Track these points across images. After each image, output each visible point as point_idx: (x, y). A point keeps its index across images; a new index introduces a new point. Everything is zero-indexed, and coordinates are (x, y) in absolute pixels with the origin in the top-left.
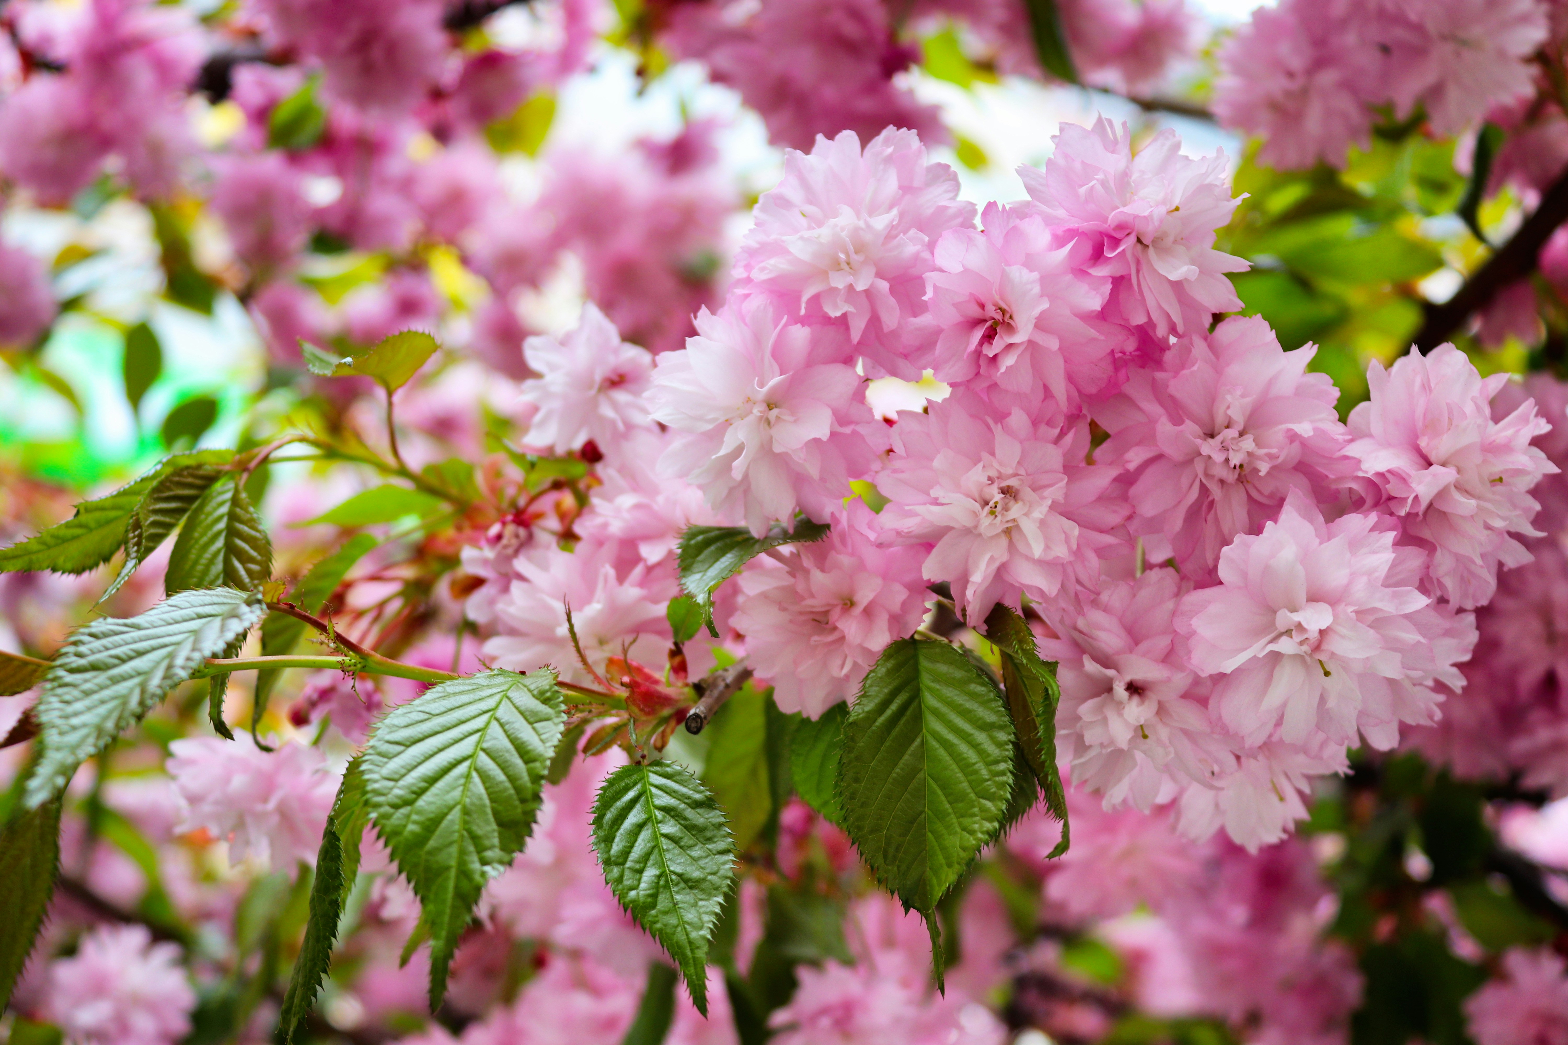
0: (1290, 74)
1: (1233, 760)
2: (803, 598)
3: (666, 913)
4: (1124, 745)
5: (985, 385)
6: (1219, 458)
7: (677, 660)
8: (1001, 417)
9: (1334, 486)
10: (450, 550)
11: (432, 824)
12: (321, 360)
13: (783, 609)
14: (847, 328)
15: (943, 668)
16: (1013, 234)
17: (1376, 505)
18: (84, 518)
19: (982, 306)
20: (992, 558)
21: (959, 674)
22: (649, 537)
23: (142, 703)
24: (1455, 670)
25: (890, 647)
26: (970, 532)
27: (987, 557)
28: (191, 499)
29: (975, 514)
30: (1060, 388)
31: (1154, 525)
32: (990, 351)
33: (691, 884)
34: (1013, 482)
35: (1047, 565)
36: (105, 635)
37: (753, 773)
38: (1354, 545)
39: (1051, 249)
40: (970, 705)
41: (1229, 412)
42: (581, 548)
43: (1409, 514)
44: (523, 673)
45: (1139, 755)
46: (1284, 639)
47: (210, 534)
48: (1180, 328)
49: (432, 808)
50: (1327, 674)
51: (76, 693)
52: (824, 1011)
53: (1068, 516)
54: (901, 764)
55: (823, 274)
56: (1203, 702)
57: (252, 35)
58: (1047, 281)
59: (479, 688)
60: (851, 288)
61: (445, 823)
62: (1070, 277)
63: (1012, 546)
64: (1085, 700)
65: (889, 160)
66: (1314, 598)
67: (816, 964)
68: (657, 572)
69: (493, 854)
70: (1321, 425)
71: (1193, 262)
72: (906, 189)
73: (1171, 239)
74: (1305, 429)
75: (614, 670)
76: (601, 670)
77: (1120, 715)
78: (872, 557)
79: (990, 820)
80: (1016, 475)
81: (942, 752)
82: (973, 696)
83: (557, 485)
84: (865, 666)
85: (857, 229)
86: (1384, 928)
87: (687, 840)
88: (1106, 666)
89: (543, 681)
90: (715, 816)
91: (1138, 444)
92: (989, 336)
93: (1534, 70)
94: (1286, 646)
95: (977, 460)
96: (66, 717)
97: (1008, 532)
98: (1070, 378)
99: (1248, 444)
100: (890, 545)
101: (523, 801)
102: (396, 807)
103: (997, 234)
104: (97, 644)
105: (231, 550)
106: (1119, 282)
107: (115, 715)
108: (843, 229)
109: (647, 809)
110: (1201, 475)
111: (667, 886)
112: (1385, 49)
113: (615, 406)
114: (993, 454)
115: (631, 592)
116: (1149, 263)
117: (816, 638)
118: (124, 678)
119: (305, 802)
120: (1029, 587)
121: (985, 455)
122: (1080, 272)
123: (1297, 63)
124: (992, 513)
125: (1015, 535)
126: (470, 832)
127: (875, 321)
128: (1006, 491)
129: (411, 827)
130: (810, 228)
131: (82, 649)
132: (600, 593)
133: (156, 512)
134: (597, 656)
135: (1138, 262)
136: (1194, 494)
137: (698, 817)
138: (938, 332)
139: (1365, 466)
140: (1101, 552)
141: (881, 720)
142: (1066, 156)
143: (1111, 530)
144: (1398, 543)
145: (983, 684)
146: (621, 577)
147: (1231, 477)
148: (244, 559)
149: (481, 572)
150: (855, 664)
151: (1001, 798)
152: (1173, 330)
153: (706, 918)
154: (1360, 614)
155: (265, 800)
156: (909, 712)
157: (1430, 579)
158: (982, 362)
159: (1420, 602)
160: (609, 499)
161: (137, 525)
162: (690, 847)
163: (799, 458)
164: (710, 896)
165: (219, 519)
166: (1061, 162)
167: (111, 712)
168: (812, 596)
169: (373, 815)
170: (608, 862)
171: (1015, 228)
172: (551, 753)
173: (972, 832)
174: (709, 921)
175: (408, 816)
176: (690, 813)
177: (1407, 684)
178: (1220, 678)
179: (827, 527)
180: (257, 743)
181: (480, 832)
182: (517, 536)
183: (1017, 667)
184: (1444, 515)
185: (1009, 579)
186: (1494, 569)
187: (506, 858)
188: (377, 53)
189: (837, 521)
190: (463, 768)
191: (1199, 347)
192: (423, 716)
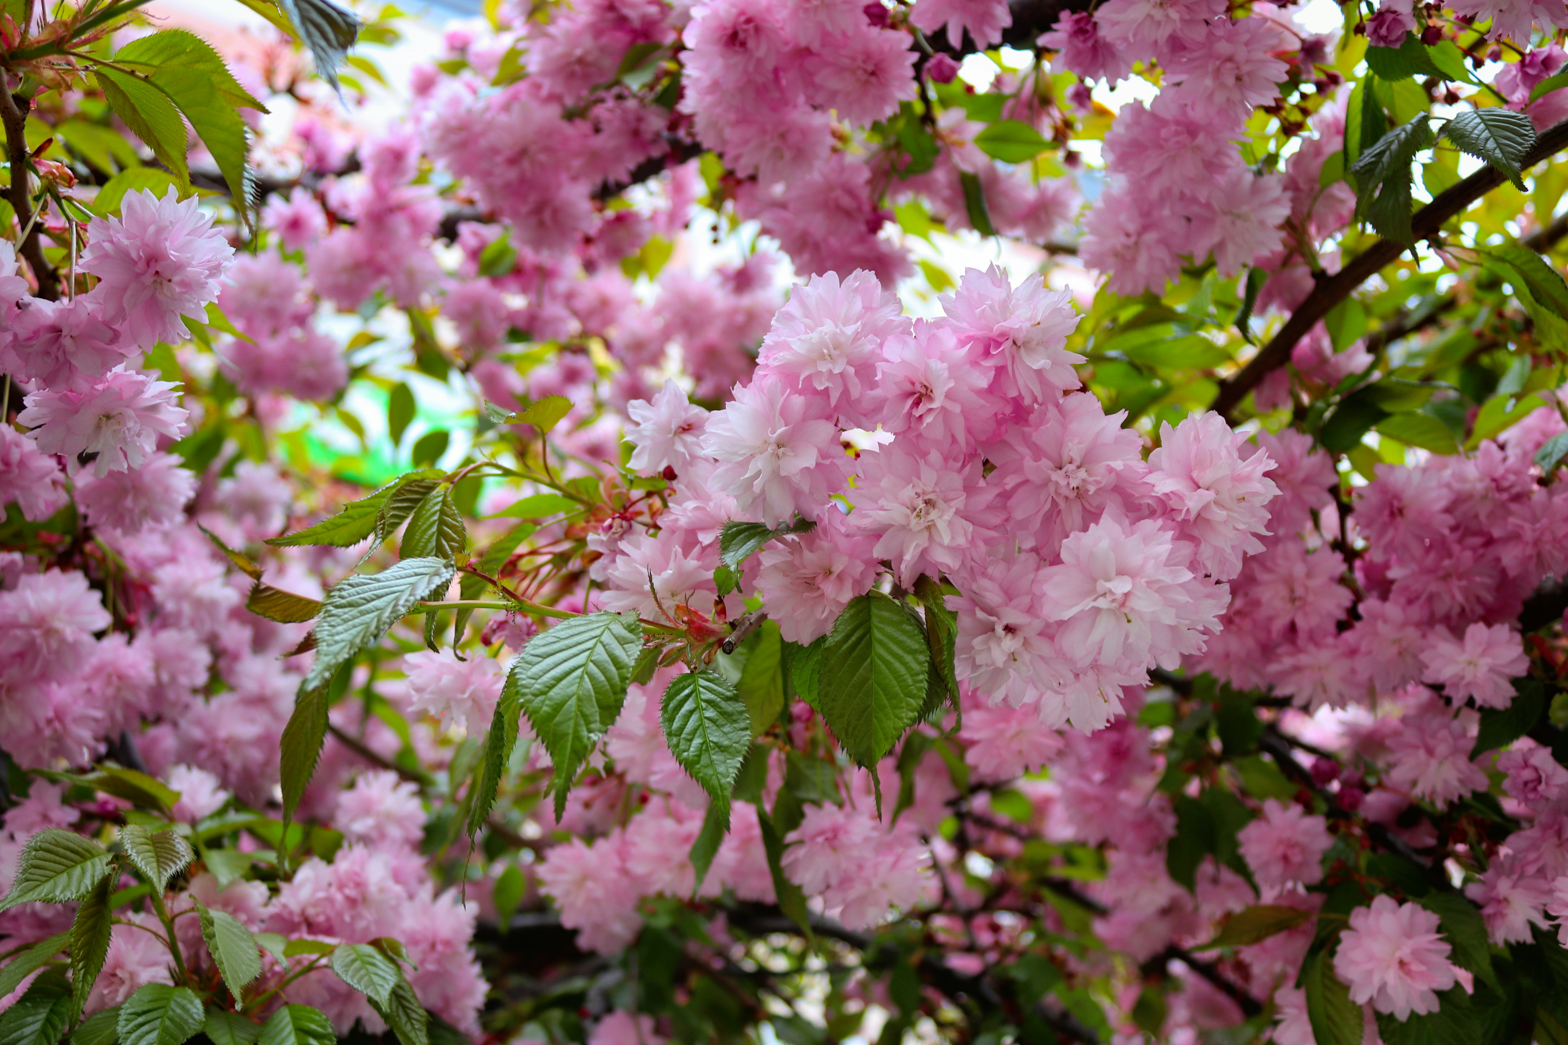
0: (1128, 235)
1: (1071, 676)
2: (798, 569)
3: (706, 767)
4: (1001, 665)
5: (914, 434)
6: (1063, 482)
7: (720, 606)
8: (924, 455)
9: (1137, 502)
10: (582, 535)
11: (558, 707)
12: (498, 414)
13: (785, 575)
14: (829, 397)
15: (886, 614)
16: (933, 338)
17: (1164, 514)
18: (350, 512)
19: (913, 384)
20: (917, 545)
21: (896, 618)
22: (704, 529)
23: (377, 627)
24: (1216, 620)
25: (853, 600)
26: (904, 528)
27: (914, 544)
28: (416, 501)
29: (907, 516)
30: (961, 436)
31: (1023, 525)
32: (917, 413)
33: (722, 749)
34: (932, 496)
35: (953, 550)
36: (358, 585)
37: (773, 679)
38: (1146, 540)
39: (957, 348)
40: (903, 638)
41: (1071, 453)
42: (661, 534)
43: (1184, 521)
44: (619, 614)
45: (1012, 673)
46: (1101, 599)
47: (428, 523)
48: (1040, 400)
49: (559, 697)
50: (1129, 621)
51: (338, 620)
52: (821, 833)
53: (966, 519)
54: (858, 675)
55: (813, 362)
56: (1051, 638)
57: (471, 202)
58: (954, 369)
59: (591, 622)
60: (830, 371)
61: (566, 706)
62: (967, 366)
63: (931, 538)
64: (976, 636)
65: (856, 290)
66: (1121, 572)
67: (817, 804)
68: (709, 550)
69: (596, 726)
70: (1129, 463)
71: (1049, 357)
72: (867, 308)
73: (1035, 343)
74: (1118, 465)
75: (680, 612)
76: (671, 613)
77: (999, 646)
78: (843, 543)
79: (912, 711)
80: (934, 492)
81: (883, 667)
82: (904, 632)
83: (649, 494)
84: (837, 611)
85: (835, 334)
86: (1193, 787)
87: (721, 721)
88: (991, 614)
89: (631, 618)
90: (739, 706)
91: (1013, 473)
92: (917, 403)
93: (1283, 234)
94: (1102, 603)
95: (909, 481)
96: (332, 635)
97: (929, 528)
98: (969, 431)
99: (1082, 474)
100: (854, 536)
101: (615, 693)
102: (536, 696)
103: (923, 338)
104: (353, 590)
105: (441, 533)
106: (1000, 371)
107: (362, 634)
108: (826, 334)
109: (696, 701)
110: (1052, 494)
111: (707, 750)
112: (1189, 220)
113: (685, 444)
114: (919, 478)
115: (692, 563)
116: (1020, 358)
117: (806, 594)
118: (368, 612)
119: (488, 693)
120: (941, 564)
121: (915, 479)
122: (975, 363)
123: (1131, 227)
124: (918, 516)
125: (933, 530)
126: (581, 712)
127: (846, 392)
128: (927, 502)
129: (545, 708)
130: (806, 333)
131: (344, 593)
132: (672, 564)
133: (394, 509)
134: (669, 604)
135: (1013, 357)
136: (1048, 506)
137: (728, 707)
138: (885, 400)
139: (1156, 489)
140: (987, 542)
141: (845, 646)
142: (968, 289)
143: (995, 528)
144: (1175, 539)
145: (911, 625)
146: (686, 554)
147: (1072, 495)
148: (449, 539)
149: (600, 550)
150: (831, 611)
151: (919, 697)
152: (1035, 400)
153: (731, 770)
154: (1149, 583)
155: (463, 692)
156: (863, 642)
157: (1198, 562)
158: (912, 419)
159: (1188, 576)
160: (680, 504)
161: (382, 517)
162: (723, 726)
163: (796, 479)
164: (734, 757)
165: (435, 513)
166: (965, 293)
167: (359, 633)
168: (805, 567)
169: (521, 700)
170: (670, 734)
171: (934, 335)
172: (633, 663)
173: (900, 719)
174: (733, 772)
175: (543, 701)
176: (723, 704)
177: (1184, 629)
178: (1061, 623)
179: (815, 523)
180: (456, 655)
181: (588, 712)
182: (622, 527)
183: (933, 614)
184: (1208, 521)
185: (928, 558)
186: (1241, 556)
187: (604, 729)
188: (547, 215)
189: (821, 520)
190: (578, 672)
191: (1052, 412)
192: (555, 639)
